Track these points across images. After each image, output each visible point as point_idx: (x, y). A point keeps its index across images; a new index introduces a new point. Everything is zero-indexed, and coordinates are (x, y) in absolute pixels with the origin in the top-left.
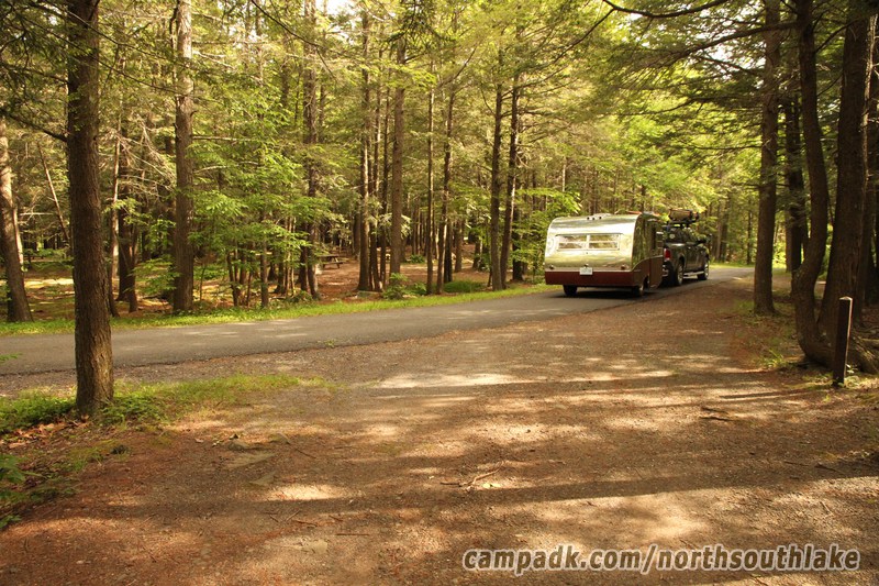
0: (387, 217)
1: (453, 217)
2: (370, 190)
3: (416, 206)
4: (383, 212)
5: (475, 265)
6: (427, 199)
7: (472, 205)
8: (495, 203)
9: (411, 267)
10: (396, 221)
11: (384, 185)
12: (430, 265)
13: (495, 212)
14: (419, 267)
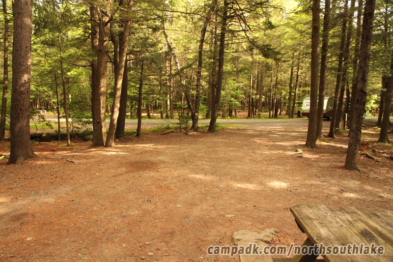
0: (258, 96)
1: (278, 96)
2: (253, 88)
3: (267, 93)
4: (256, 95)
5: (287, 113)
6: (270, 90)
7: (284, 93)
8: (290, 93)
9: (264, 113)
10: (261, 97)
11: (257, 87)
12: (270, 113)
13: (290, 95)
14: (267, 113)
